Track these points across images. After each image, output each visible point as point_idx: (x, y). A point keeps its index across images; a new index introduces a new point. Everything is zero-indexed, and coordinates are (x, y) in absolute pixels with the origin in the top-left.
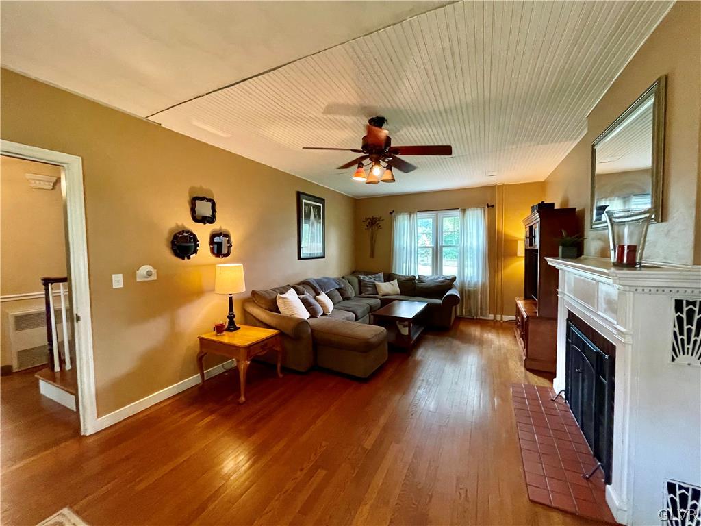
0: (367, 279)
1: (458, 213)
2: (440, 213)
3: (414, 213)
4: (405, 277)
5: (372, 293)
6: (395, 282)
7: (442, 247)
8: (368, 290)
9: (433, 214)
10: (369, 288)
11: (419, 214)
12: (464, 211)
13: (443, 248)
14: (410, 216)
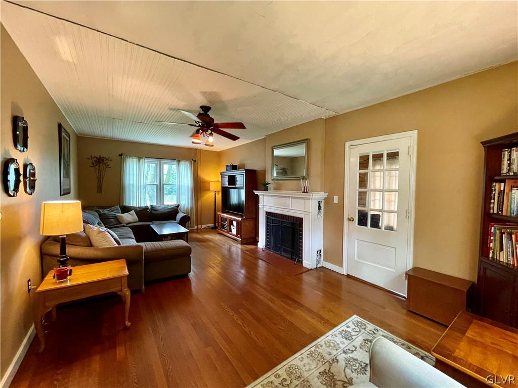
0: (106, 212)
1: (175, 162)
2: (163, 161)
3: (142, 158)
4: (138, 207)
5: (115, 223)
6: (133, 212)
7: (164, 184)
8: (112, 222)
9: (157, 161)
10: (112, 220)
11: (146, 160)
12: (179, 161)
13: (165, 186)
14: (139, 160)
